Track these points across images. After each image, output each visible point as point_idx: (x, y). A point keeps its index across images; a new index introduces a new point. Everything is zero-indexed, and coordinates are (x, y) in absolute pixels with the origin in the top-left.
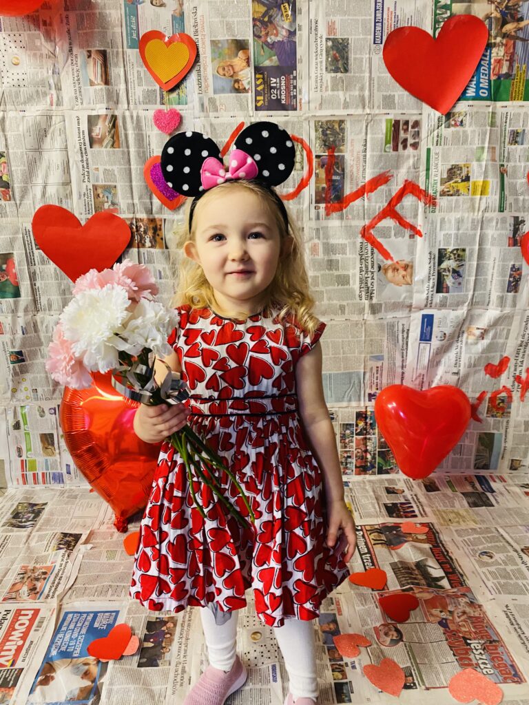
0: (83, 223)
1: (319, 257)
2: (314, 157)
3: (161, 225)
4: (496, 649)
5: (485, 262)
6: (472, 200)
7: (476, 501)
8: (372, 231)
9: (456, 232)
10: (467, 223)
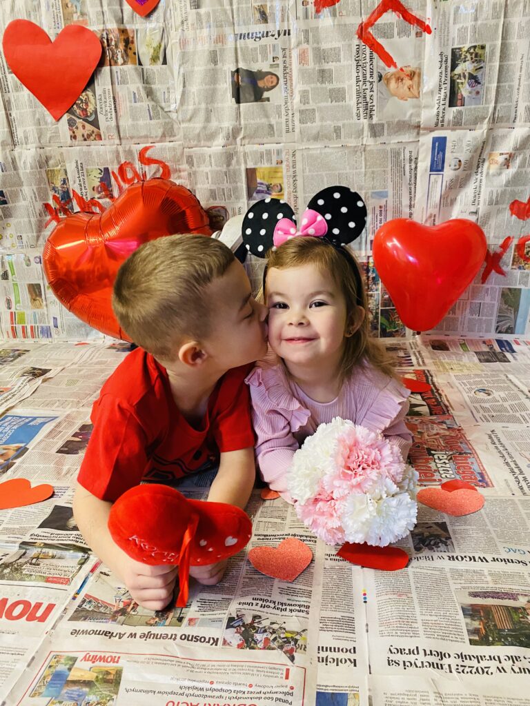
0: (53, 39)
1: (310, 67)
3: (133, 38)
4: (465, 460)
7: (490, 358)
8: (370, 30)
9: (473, 23)
10: (487, 11)
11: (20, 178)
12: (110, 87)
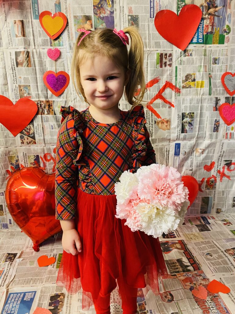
0: (14, 103)
3: (52, 104)
4: (217, 300)
5: (203, 118)
6: (197, 90)
7: (203, 229)
9: (190, 105)
10: (195, 102)
12: (41, 123)
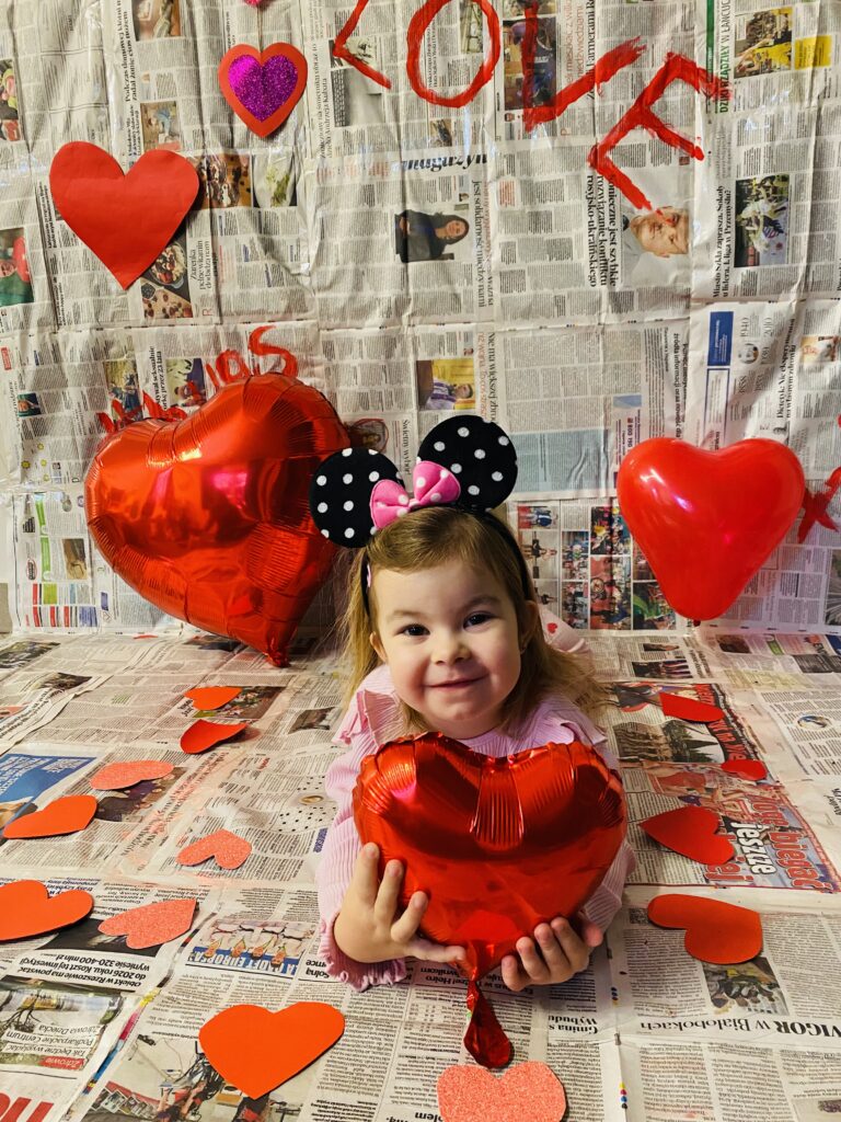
0: (126, 169)
1: (516, 208)
2: (501, 24)
3: (247, 167)
4: (793, 840)
5: (828, 201)
6: (797, 77)
7: (819, 666)
8: (609, 155)
9: (768, 143)
10: (790, 126)
11: (63, 374)
12: (209, 239)
